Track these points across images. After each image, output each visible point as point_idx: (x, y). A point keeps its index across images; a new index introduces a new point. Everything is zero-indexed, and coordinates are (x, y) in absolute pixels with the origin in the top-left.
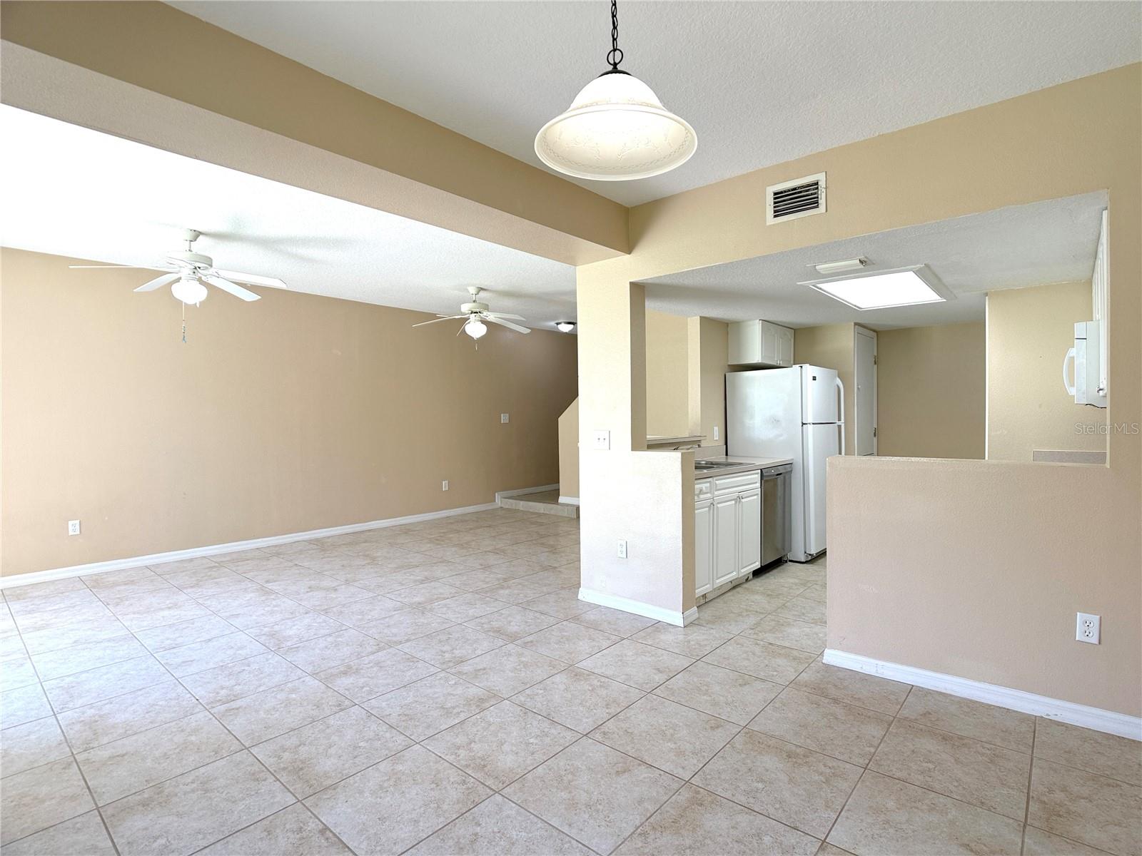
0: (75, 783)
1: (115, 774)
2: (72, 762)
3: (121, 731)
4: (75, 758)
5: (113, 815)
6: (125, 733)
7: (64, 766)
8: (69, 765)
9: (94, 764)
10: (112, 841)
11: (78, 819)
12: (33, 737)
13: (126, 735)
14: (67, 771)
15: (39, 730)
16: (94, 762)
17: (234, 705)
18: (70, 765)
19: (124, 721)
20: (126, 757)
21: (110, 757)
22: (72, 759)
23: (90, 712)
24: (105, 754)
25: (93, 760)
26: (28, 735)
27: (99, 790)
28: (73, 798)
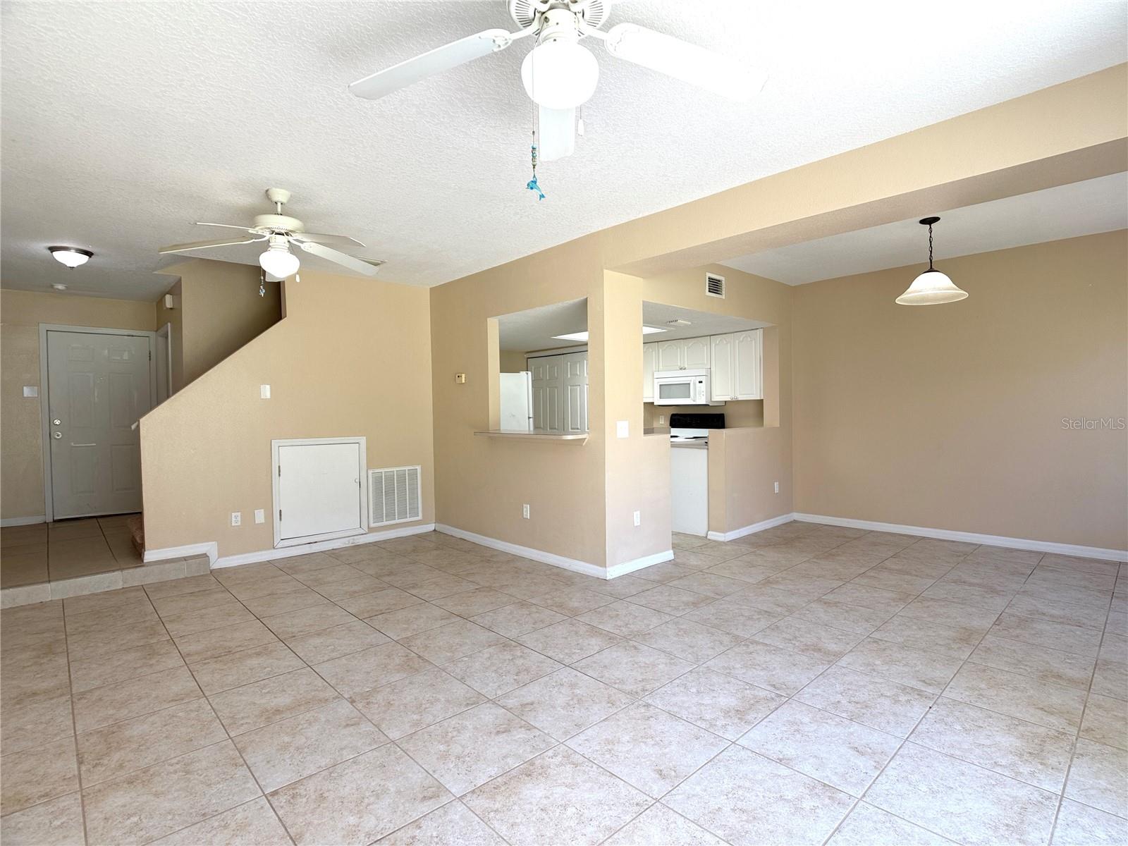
0: (1092, 715)
1: (1060, 702)
2: (1083, 731)
3: (1020, 728)
4: (1078, 733)
5: (1083, 683)
6: (1020, 724)
7: (1091, 732)
8: (1088, 730)
9: (1068, 718)
10: (1093, 675)
11: (1106, 694)
12: (1103, 783)
13: (1022, 722)
14: (1092, 727)
15: (1093, 788)
16: (1066, 719)
17: (920, 686)
18: (1086, 730)
19: (1007, 735)
20: (1041, 706)
21: (1052, 714)
22: (1081, 733)
23: (1025, 769)
24: (1053, 719)
25: (1065, 721)
26: (1106, 789)
27: (1080, 700)
28: (1099, 707)
